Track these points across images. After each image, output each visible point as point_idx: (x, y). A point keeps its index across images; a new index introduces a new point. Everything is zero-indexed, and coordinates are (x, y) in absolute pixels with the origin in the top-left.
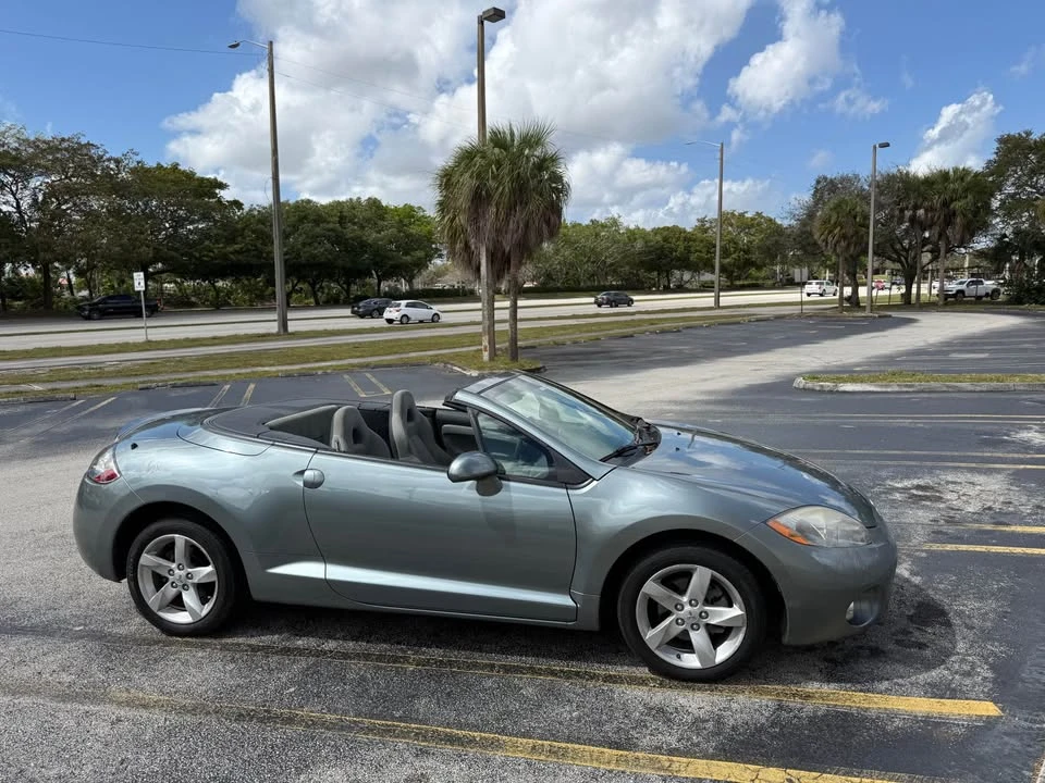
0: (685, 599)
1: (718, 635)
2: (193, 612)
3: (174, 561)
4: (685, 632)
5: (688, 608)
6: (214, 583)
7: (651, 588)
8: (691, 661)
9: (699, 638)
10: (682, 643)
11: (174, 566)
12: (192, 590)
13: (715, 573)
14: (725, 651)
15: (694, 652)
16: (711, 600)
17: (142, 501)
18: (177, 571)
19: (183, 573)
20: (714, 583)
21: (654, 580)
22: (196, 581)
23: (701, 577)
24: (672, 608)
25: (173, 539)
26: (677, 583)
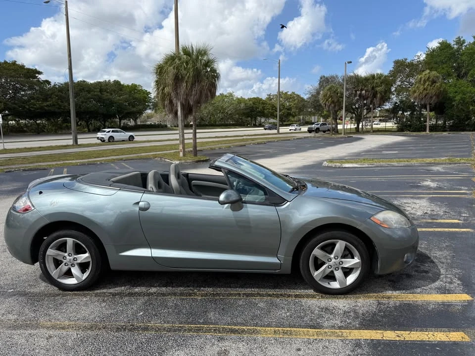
0: (332, 256)
1: (347, 272)
2: (77, 278)
3: (66, 252)
4: (332, 272)
5: (333, 260)
6: (90, 262)
7: (317, 252)
8: (335, 285)
9: (339, 274)
10: (331, 277)
11: (66, 254)
12: (76, 266)
13: (348, 243)
14: (351, 279)
15: (336, 281)
16: (344, 256)
17: (48, 222)
18: (68, 257)
19: (71, 258)
20: (346, 248)
21: (318, 248)
22: (79, 261)
23: (340, 245)
24: (326, 261)
25: (66, 240)
26: (329, 249)
